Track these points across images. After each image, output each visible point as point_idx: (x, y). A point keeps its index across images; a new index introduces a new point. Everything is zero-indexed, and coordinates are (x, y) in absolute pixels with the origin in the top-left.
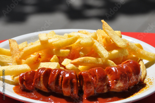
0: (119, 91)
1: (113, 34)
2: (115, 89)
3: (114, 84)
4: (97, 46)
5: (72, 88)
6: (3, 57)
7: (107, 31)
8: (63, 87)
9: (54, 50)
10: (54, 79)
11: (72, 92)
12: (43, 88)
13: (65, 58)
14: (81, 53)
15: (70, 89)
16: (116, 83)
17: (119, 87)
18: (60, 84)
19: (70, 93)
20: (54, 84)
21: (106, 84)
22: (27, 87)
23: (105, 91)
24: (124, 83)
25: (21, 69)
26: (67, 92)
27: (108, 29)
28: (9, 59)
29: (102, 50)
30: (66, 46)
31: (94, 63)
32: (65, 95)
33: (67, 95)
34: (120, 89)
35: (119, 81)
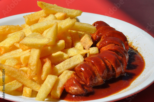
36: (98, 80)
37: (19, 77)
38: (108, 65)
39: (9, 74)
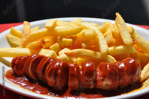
0: (106, 89)
1: (123, 29)
2: (101, 86)
3: (101, 81)
4: (100, 39)
5: (55, 79)
6: (14, 38)
7: (118, 25)
8: (48, 76)
9: (59, 37)
12: (31, 74)
13: (65, 48)
14: (83, 45)
15: (54, 80)
16: (103, 80)
17: (107, 85)
19: (54, 83)
21: (93, 79)
23: (92, 87)
24: (113, 82)
25: (21, 53)
26: (51, 82)
27: (120, 23)
28: (19, 41)
29: (103, 44)
30: (71, 35)
31: (91, 57)
32: (49, 84)
33: (52, 86)
34: (107, 87)
35: (106, 79)
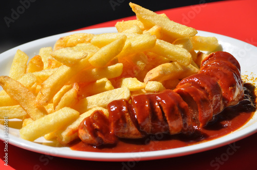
10: (148, 112)
11: (185, 125)
18: (160, 117)
20: (150, 121)
22: (107, 140)
36: (129, 129)
37: (23, 101)
38: (157, 111)
39: (12, 94)
